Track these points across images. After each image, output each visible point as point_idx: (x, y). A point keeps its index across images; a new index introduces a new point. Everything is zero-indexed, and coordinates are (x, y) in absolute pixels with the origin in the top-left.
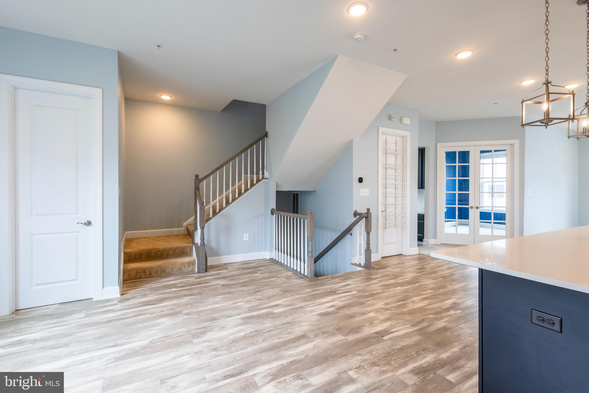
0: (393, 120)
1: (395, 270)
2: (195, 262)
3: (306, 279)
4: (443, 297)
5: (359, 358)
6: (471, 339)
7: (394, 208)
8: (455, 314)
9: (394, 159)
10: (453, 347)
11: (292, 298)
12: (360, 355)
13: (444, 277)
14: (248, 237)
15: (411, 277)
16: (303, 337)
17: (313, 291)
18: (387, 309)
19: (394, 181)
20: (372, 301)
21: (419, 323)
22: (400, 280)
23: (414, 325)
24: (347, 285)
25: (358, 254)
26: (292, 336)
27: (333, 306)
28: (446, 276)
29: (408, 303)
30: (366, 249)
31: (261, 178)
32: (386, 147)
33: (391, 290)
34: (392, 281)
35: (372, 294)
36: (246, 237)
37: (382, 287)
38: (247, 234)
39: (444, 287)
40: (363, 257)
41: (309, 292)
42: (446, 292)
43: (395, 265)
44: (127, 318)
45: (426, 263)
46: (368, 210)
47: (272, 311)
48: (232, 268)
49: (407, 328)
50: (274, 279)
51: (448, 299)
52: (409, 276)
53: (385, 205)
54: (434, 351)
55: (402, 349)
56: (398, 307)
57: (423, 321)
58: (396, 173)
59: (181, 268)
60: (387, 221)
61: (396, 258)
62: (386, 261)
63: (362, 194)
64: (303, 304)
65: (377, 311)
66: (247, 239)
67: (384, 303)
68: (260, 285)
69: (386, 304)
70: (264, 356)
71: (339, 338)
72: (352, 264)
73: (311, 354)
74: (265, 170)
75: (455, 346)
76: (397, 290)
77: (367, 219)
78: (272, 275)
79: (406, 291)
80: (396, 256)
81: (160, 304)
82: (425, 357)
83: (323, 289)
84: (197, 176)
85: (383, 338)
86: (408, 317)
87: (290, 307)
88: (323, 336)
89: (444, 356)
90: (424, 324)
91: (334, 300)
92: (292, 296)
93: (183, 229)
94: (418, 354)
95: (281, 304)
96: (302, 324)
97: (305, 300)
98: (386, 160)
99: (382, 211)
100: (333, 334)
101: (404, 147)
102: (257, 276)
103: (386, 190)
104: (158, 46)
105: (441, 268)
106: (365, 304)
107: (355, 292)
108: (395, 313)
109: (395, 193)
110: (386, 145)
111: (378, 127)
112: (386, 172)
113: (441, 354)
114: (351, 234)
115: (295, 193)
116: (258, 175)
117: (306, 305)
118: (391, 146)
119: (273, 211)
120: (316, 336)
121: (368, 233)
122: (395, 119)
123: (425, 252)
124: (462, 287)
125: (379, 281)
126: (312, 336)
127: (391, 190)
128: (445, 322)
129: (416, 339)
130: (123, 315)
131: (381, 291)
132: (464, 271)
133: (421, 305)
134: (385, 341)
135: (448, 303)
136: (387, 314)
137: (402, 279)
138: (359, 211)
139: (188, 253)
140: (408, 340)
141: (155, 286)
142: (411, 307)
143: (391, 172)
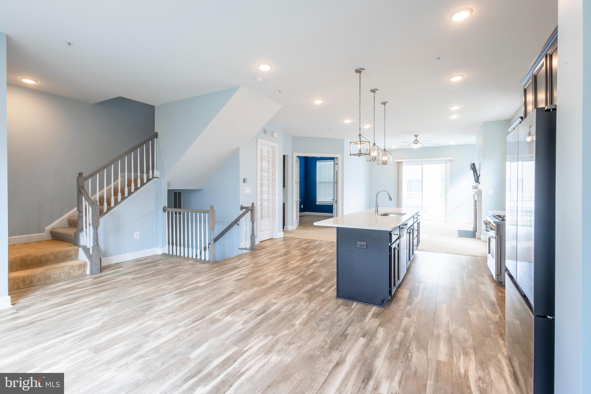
0: (267, 134)
1: (273, 249)
2: (87, 264)
3: (209, 263)
4: (308, 259)
5: (274, 294)
6: (327, 274)
7: (267, 202)
8: (316, 265)
9: (267, 164)
10: (319, 279)
11: (206, 276)
12: (273, 293)
13: (305, 248)
14: (138, 235)
15: (284, 251)
16: (231, 294)
17: (220, 269)
18: (278, 270)
19: (267, 181)
20: (266, 268)
21: (299, 273)
22: (278, 254)
23: (297, 275)
24: (244, 262)
25: (244, 240)
26: (224, 295)
27: (241, 275)
28: (306, 248)
29: (289, 265)
30: (252, 235)
31: (151, 177)
32: (262, 154)
33: (275, 260)
34: (274, 255)
35: (264, 264)
36: (137, 235)
37: (269, 259)
38: (138, 232)
39: (306, 254)
40: (249, 242)
41: (217, 270)
42: (308, 256)
43: (271, 245)
44: (50, 317)
45: (291, 242)
46: (253, 204)
47: (197, 285)
48: (127, 266)
49: (294, 276)
50: (180, 267)
51: (311, 259)
52: (283, 251)
53: (262, 200)
54: (311, 283)
55: (295, 286)
56: (284, 268)
57: (301, 272)
58: (268, 175)
59: (70, 272)
60: (263, 213)
61: (269, 241)
62: (263, 244)
63: (246, 192)
64: (219, 277)
65: (272, 272)
66: (138, 237)
67: (275, 267)
68: (171, 273)
69: (275, 268)
70: (213, 307)
71: (256, 289)
72: (239, 249)
73: (243, 299)
74: (155, 170)
75: (320, 279)
76: (279, 259)
77: (252, 211)
78: (176, 265)
79: (285, 259)
80: (270, 240)
81: (77, 302)
82: (308, 286)
83: (228, 267)
84: (80, 174)
85: (283, 283)
86: (292, 272)
87: (209, 281)
88: (246, 290)
89: (317, 283)
90: (302, 273)
91: (240, 272)
92: (205, 274)
93: (45, 234)
94: (304, 286)
95: (201, 281)
96: (226, 287)
97: (218, 275)
98: (262, 165)
99: (260, 205)
100: (251, 288)
101: (274, 155)
102: (160, 268)
103: (262, 188)
104: (69, 44)
105: (301, 243)
106: (262, 270)
107: (252, 265)
108: (284, 271)
109: (268, 191)
110: (262, 153)
111: (257, 139)
112: (262, 174)
113: (315, 283)
114: (238, 225)
115: (177, 192)
116: (148, 174)
117: (222, 278)
118: (265, 154)
119: (165, 209)
120: (240, 291)
121: (253, 222)
122: (268, 133)
123: (288, 235)
124: (316, 252)
125: (265, 256)
126: (238, 291)
127: (265, 188)
128: (313, 269)
129: (300, 280)
130: (40, 317)
131: (269, 261)
132: (314, 243)
133: (297, 264)
134: (284, 284)
135: (311, 261)
136: (279, 272)
137: (279, 253)
138: (244, 206)
139: (73, 256)
140: (296, 281)
141: (49, 292)
142: (291, 266)
143: (265, 174)
